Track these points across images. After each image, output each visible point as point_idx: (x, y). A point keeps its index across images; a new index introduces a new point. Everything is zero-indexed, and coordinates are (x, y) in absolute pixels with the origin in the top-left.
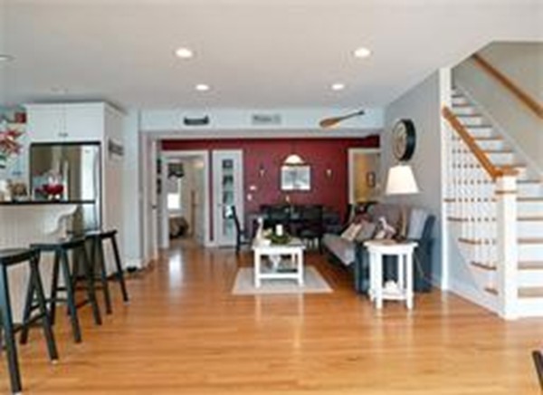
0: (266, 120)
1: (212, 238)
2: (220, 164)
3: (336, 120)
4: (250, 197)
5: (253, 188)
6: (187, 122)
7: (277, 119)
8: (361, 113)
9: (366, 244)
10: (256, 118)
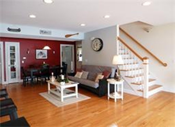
0: (45, 32)
1: (5, 80)
2: (9, 48)
3: (70, 35)
4: (23, 62)
5: (24, 58)
6: (9, 30)
7: (50, 33)
8: (78, 34)
9: (108, 80)
10: (42, 32)
